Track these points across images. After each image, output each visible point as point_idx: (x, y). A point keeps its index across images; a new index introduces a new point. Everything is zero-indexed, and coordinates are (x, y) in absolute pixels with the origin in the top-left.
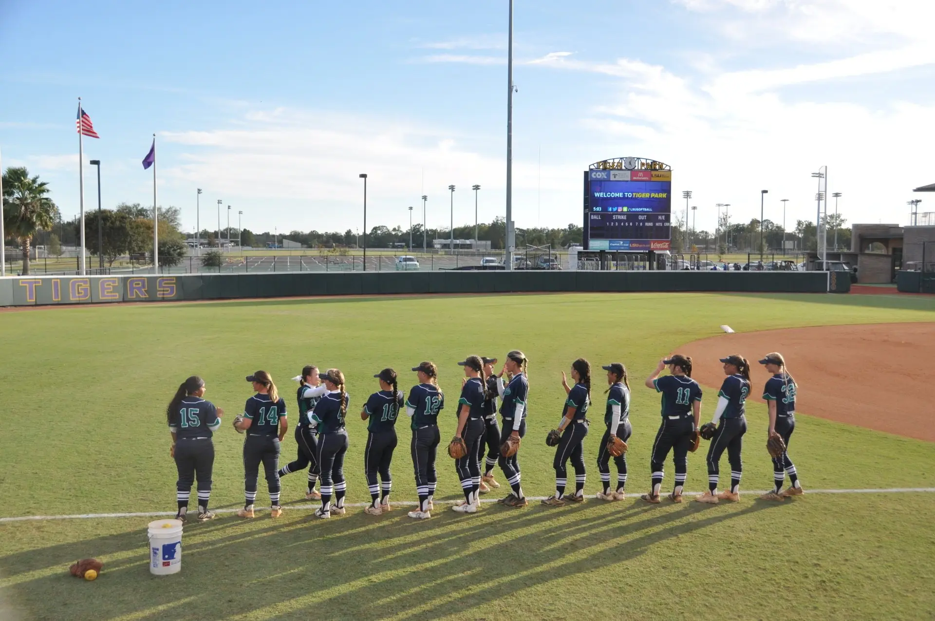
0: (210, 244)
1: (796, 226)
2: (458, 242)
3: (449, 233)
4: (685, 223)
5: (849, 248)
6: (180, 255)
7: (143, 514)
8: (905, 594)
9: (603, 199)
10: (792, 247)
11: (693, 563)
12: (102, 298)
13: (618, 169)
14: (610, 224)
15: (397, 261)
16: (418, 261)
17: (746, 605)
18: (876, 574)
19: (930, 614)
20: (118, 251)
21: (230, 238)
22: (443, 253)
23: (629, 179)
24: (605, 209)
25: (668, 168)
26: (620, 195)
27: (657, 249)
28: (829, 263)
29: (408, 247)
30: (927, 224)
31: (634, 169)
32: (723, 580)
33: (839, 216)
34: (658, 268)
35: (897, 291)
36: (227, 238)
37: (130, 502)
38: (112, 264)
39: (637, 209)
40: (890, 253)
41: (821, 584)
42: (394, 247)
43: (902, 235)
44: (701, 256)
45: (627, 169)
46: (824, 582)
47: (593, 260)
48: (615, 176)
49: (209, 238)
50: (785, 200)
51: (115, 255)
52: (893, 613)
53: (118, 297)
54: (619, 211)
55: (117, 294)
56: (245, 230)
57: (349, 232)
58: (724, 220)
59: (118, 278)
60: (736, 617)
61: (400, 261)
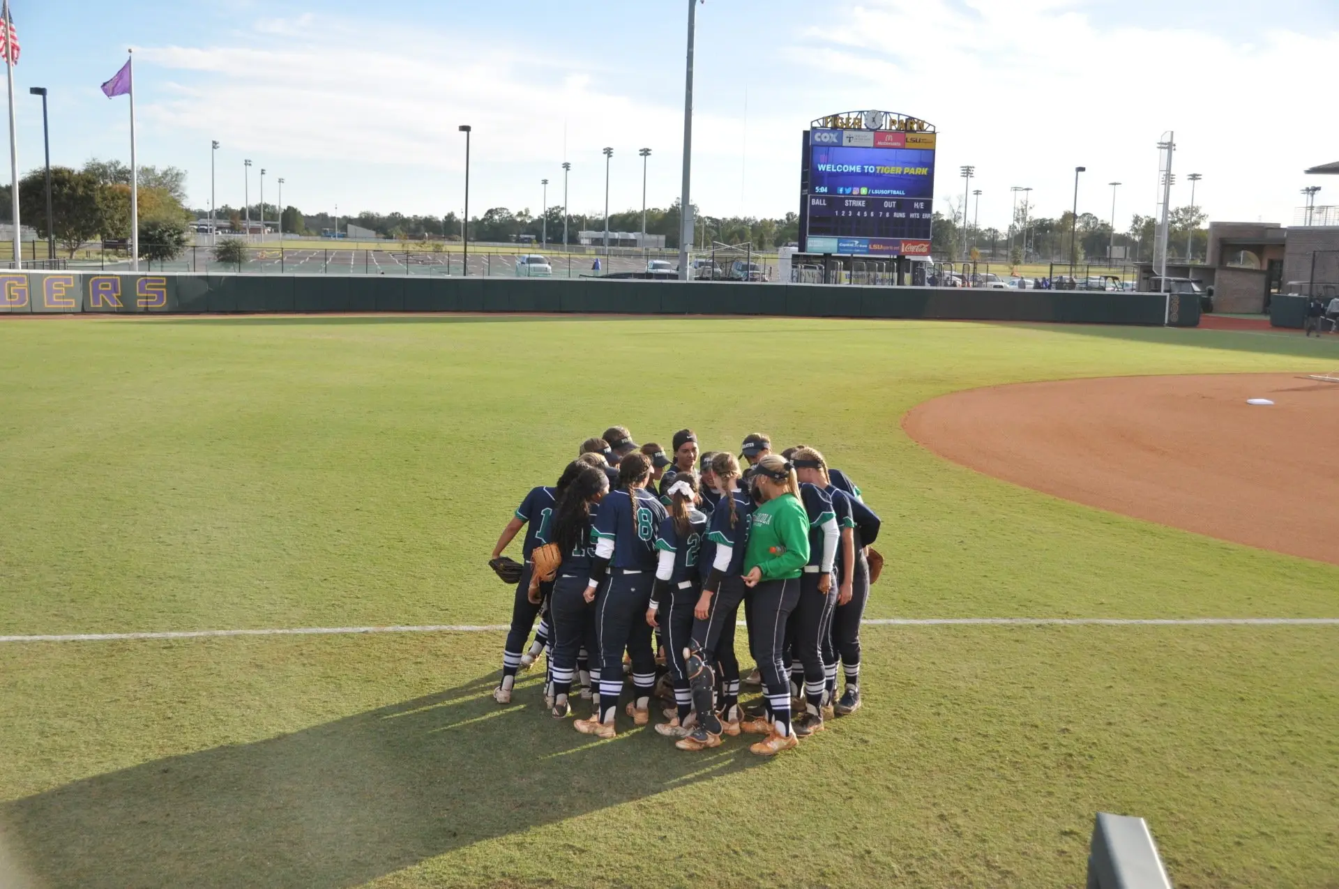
0: (233, 229)
1: (1131, 224)
2: (617, 235)
3: (603, 222)
4: (963, 216)
5: (1204, 260)
6: (180, 242)
7: (52, 638)
8: (1186, 774)
9: (831, 174)
10: (1123, 257)
11: (881, 725)
12: (48, 307)
13: (854, 129)
14: (840, 213)
15: (518, 262)
16: (549, 264)
17: (949, 788)
18: (1149, 745)
19: (1215, 802)
20: (83, 234)
21: (265, 220)
22: (593, 252)
23: (871, 145)
24: (832, 190)
25: (931, 129)
26: (857, 169)
27: (910, 254)
28: (1170, 281)
29: (539, 240)
30: (1322, 224)
31: (879, 128)
32: (920, 751)
33: (1197, 210)
34: (914, 283)
35: (1270, 326)
36: (260, 220)
37: (36, 619)
38: (75, 254)
39: (883, 192)
40: (1265, 267)
41: (1065, 760)
42: (519, 241)
43: (1284, 240)
44: (979, 266)
45: (869, 129)
46: (1071, 755)
47: (815, 268)
48: (850, 138)
49: (231, 219)
50: (1115, 184)
51: (78, 240)
52: (1162, 802)
53: (73, 305)
54: (855, 193)
55: (73, 301)
56: (289, 207)
57: (450, 217)
58: (1021, 213)
59: (74, 275)
60: (929, 806)
61: (522, 263)
